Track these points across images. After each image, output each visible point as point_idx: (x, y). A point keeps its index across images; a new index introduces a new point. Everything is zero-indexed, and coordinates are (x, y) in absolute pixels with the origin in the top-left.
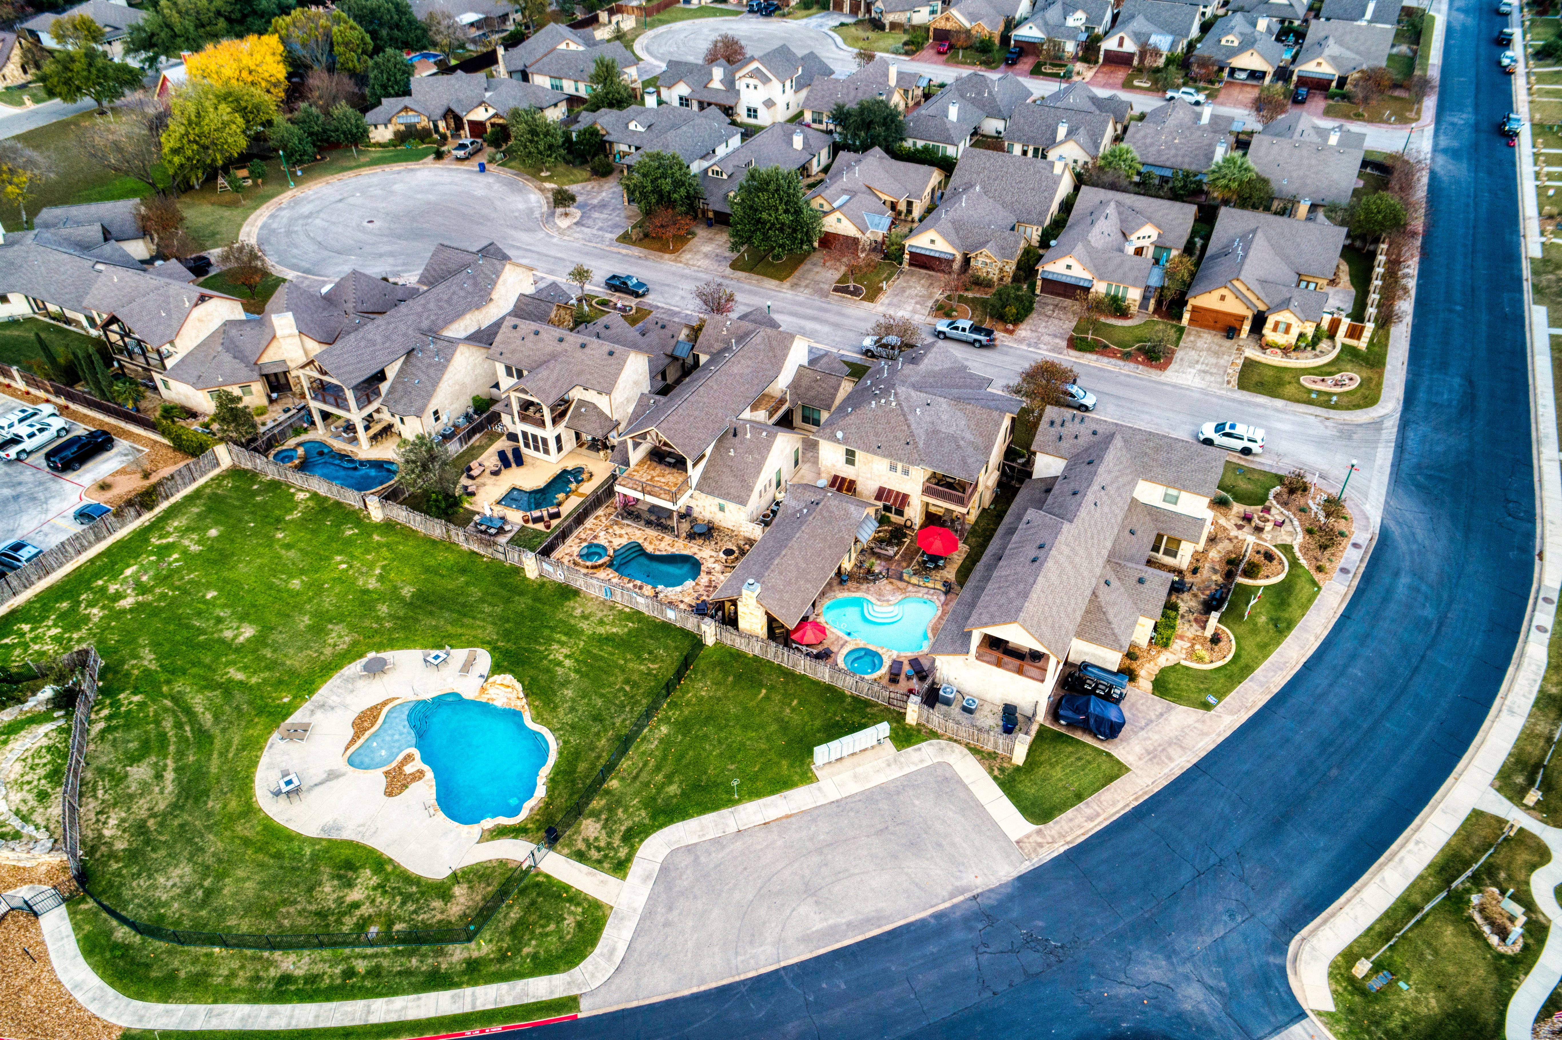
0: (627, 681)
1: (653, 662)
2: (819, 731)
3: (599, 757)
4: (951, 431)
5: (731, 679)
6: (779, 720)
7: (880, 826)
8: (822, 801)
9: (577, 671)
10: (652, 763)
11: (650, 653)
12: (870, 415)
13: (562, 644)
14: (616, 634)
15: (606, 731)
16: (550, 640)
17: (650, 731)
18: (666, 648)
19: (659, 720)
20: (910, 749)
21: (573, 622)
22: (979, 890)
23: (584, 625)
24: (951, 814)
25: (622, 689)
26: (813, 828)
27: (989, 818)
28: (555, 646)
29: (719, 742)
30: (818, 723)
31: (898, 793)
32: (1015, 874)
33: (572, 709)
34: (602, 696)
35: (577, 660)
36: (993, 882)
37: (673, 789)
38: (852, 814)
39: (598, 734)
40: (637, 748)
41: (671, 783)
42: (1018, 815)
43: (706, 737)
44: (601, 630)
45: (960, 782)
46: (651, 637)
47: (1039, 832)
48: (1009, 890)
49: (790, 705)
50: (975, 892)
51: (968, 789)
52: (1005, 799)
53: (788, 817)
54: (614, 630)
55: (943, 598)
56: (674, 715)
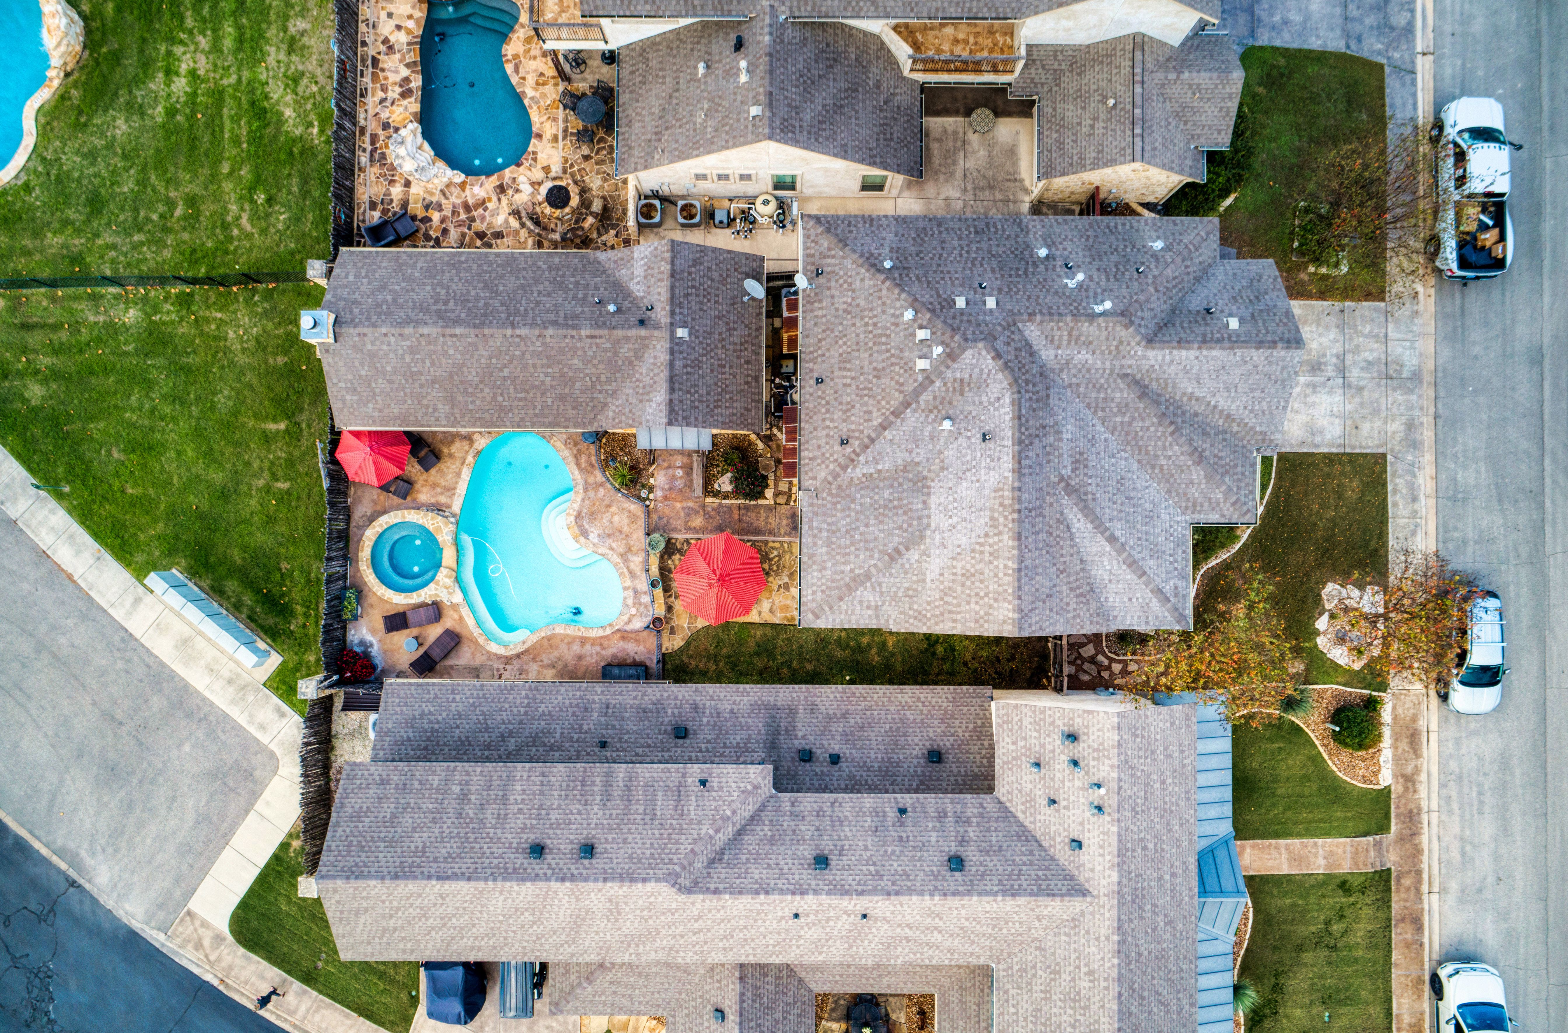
0: (192, 201)
1: (255, 217)
2: (244, 548)
3: (27, 253)
4: (937, 519)
5: (281, 360)
6: (236, 478)
7: (119, 715)
8: (118, 614)
9: (171, 112)
10: (64, 336)
11: (270, 201)
12: (885, 320)
13: (216, 48)
14: (280, 122)
15: (78, 231)
16: (213, 24)
17: (117, 297)
18: (297, 219)
19: (145, 299)
20: (276, 700)
21: (272, 32)
22: (87, 886)
23: (274, 54)
24: (191, 803)
25: (171, 204)
26: (70, 622)
27: (211, 861)
28: (204, 42)
29: (153, 410)
30: (260, 538)
31: (189, 715)
32: (136, 925)
33: (92, 156)
34: (143, 183)
35: (194, 94)
36: (108, 901)
37: (35, 392)
38: (120, 665)
39: (66, 222)
40: (76, 298)
41: (45, 381)
42: (235, 900)
43: (149, 385)
44: (276, 91)
45: (255, 796)
46: (305, 181)
47: (219, 939)
48: (106, 925)
49: (275, 477)
50: (81, 881)
51: (247, 812)
52: (255, 872)
53: (70, 577)
54: (288, 112)
55: (638, 624)
56: (169, 313)
